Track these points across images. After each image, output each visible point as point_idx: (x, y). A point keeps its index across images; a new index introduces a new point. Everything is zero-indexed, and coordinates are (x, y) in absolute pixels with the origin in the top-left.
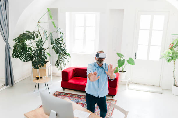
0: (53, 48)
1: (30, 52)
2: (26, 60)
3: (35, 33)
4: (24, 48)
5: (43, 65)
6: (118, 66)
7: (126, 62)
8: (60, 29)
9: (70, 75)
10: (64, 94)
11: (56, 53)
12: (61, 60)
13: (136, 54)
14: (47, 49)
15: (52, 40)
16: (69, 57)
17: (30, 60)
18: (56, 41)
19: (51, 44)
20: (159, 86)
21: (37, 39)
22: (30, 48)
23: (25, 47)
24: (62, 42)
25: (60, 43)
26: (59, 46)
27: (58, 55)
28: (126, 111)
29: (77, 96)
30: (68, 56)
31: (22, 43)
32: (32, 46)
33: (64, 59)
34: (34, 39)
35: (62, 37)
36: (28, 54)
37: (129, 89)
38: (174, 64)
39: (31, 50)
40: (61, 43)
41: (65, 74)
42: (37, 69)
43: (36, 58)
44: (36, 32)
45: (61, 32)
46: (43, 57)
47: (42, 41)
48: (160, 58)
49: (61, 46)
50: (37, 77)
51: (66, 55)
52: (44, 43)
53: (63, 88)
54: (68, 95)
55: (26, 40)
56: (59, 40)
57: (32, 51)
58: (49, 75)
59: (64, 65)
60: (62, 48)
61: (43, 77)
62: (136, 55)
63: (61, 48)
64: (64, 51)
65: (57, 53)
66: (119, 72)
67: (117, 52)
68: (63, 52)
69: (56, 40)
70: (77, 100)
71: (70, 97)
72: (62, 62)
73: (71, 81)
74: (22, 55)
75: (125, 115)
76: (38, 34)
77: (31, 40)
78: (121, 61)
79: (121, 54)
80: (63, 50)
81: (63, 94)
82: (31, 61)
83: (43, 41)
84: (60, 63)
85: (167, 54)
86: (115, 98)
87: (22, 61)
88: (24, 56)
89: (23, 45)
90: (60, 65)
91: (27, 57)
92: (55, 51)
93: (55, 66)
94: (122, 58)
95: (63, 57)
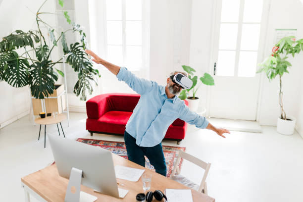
0: (68, 60)
1: (25, 68)
2: (19, 83)
3: (33, 34)
4: (14, 61)
5: (51, 92)
7: (199, 81)
8: (79, 26)
9: (102, 108)
10: (92, 142)
11: (74, 69)
12: (83, 81)
13: (215, 66)
14: (58, 62)
15: (64, 45)
16: (97, 76)
17: (26, 84)
18: (73, 48)
19: (64, 53)
20: (255, 121)
21: (36, 45)
22: (25, 61)
23: (16, 60)
24: (84, 49)
26: (79, 57)
27: (78, 73)
28: (207, 163)
29: (116, 144)
30: (95, 74)
31: (9, 52)
32: (28, 57)
33: (90, 80)
34: (32, 45)
35: (83, 39)
36: (23, 72)
38: (280, 81)
39: (27, 65)
40: (82, 52)
41: (92, 107)
42: (40, 98)
43: (37, 80)
44: (35, 33)
45: (81, 31)
46: (50, 76)
47: (46, 49)
48: (257, 73)
49: (83, 57)
50: (41, 113)
51: (92, 73)
52: (50, 53)
53: (89, 131)
54: (99, 144)
55: (16, 47)
56: (78, 45)
57: (30, 67)
58: (64, 109)
59: (90, 92)
60: (84, 59)
61: (53, 114)
62: (215, 69)
63: (82, 61)
64: (89, 65)
65: (76, 70)
66: (187, 99)
67: (183, 65)
69: (73, 46)
70: (117, 151)
71: (103, 146)
72: (87, 85)
73: (103, 119)
74: (11, 74)
75: (205, 170)
76: (39, 35)
77: (27, 46)
79: (189, 67)
80: (86, 64)
81: (90, 142)
82: (29, 85)
83: (50, 48)
84: (82, 88)
85: (269, 64)
86: (183, 143)
87: (11, 87)
88: (14, 77)
89: (11, 56)
90: (83, 91)
91: (20, 78)
92: (72, 66)
93: (74, 93)
94: (193, 74)
95: (87, 76)
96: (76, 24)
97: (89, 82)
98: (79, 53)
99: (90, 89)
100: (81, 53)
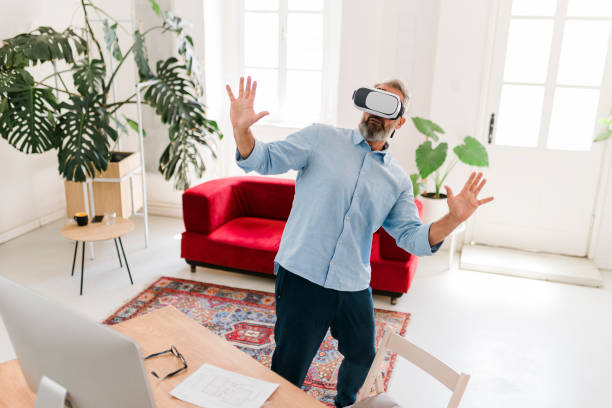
0: (148, 96)
1: (46, 109)
2: (34, 144)
3: (73, 34)
4: (24, 95)
5: (103, 167)
6: (417, 172)
7: (451, 155)
8: (179, 20)
9: (220, 208)
10: (192, 286)
11: (159, 117)
12: (180, 148)
13: (492, 122)
15: (141, 62)
16: (215, 135)
17: (49, 147)
18: (162, 70)
19: (139, 79)
20: (586, 257)
21: (78, 58)
22: (47, 94)
23: (29, 91)
24: (188, 74)
25: (179, 76)
26: (174, 91)
27: (168, 127)
28: (459, 373)
29: (245, 295)
30: (211, 131)
31: (13, 72)
32: (61, 87)
33: (198, 145)
34: (68, 57)
35: (185, 49)
36: (42, 118)
37: (460, 269)
39: (52, 102)
40: (182, 80)
41: (196, 206)
42: (76, 181)
43: (72, 137)
44: (78, 32)
45: (179, 31)
48: (595, 141)
49: (183, 91)
50: (78, 215)
51: (202, 128)
52: (112, 79)
53: (188, 262)
54: (206, 293)
55: (31, 62)
56: (174, 65)
57: (58, 107)
58: (135, 210)
59: (199, 171)
60: (186, 96)
61: (106, 218)
62: (491, 129)
63: (182, 98)
64: (196, 110)
65: (165, 120)
66: (420, 198)
67: (414, 116)
68: (192, 114)
69: (162, 65)
70: (243, 313)
71: (214, 298)
72: (190, 156)
73: (221, 235)
74: (17, 123)
75: (451, 393)
76: (87, 37)
77: (57, 60)
78: (431, 149)
79: (429, 122)
80: (189, 107)
81: (186, 287)
82: (53, 150)
83: (111, 63)
84: (180, 161)
86: (403, 304)
87: (16, 152)
88: (23, 129)
89: (16, 82)
90: (180, 168)
91: (37, 133)
92: (155, 109)
93: (160, 173)
94: (437, 139)
95: (193, 136)
96: (171, 15)
97: (195, 150)
98: (176, 82)
99: (199, 164)
100: (179, 82)
